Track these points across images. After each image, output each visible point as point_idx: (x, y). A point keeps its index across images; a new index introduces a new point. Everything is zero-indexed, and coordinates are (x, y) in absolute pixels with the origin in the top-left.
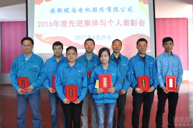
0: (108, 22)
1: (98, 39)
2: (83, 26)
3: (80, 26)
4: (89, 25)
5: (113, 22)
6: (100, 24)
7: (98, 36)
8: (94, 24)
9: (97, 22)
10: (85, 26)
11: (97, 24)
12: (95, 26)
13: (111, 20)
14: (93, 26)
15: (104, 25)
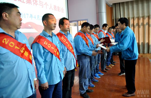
0: (45, 4)
1: (38, 19)
2: (24, 3)
3: (22, 2)
4: (30, 3)
5: (48, 5)
6: (39, 5)
7: (38, 16)
8: (35, 3)
9: (37, 2)
10: (27, 3)
11: (37, 4)
12: (36, 5)
13: (46, 3)
14: (34, 5)
15: (42, 6)
